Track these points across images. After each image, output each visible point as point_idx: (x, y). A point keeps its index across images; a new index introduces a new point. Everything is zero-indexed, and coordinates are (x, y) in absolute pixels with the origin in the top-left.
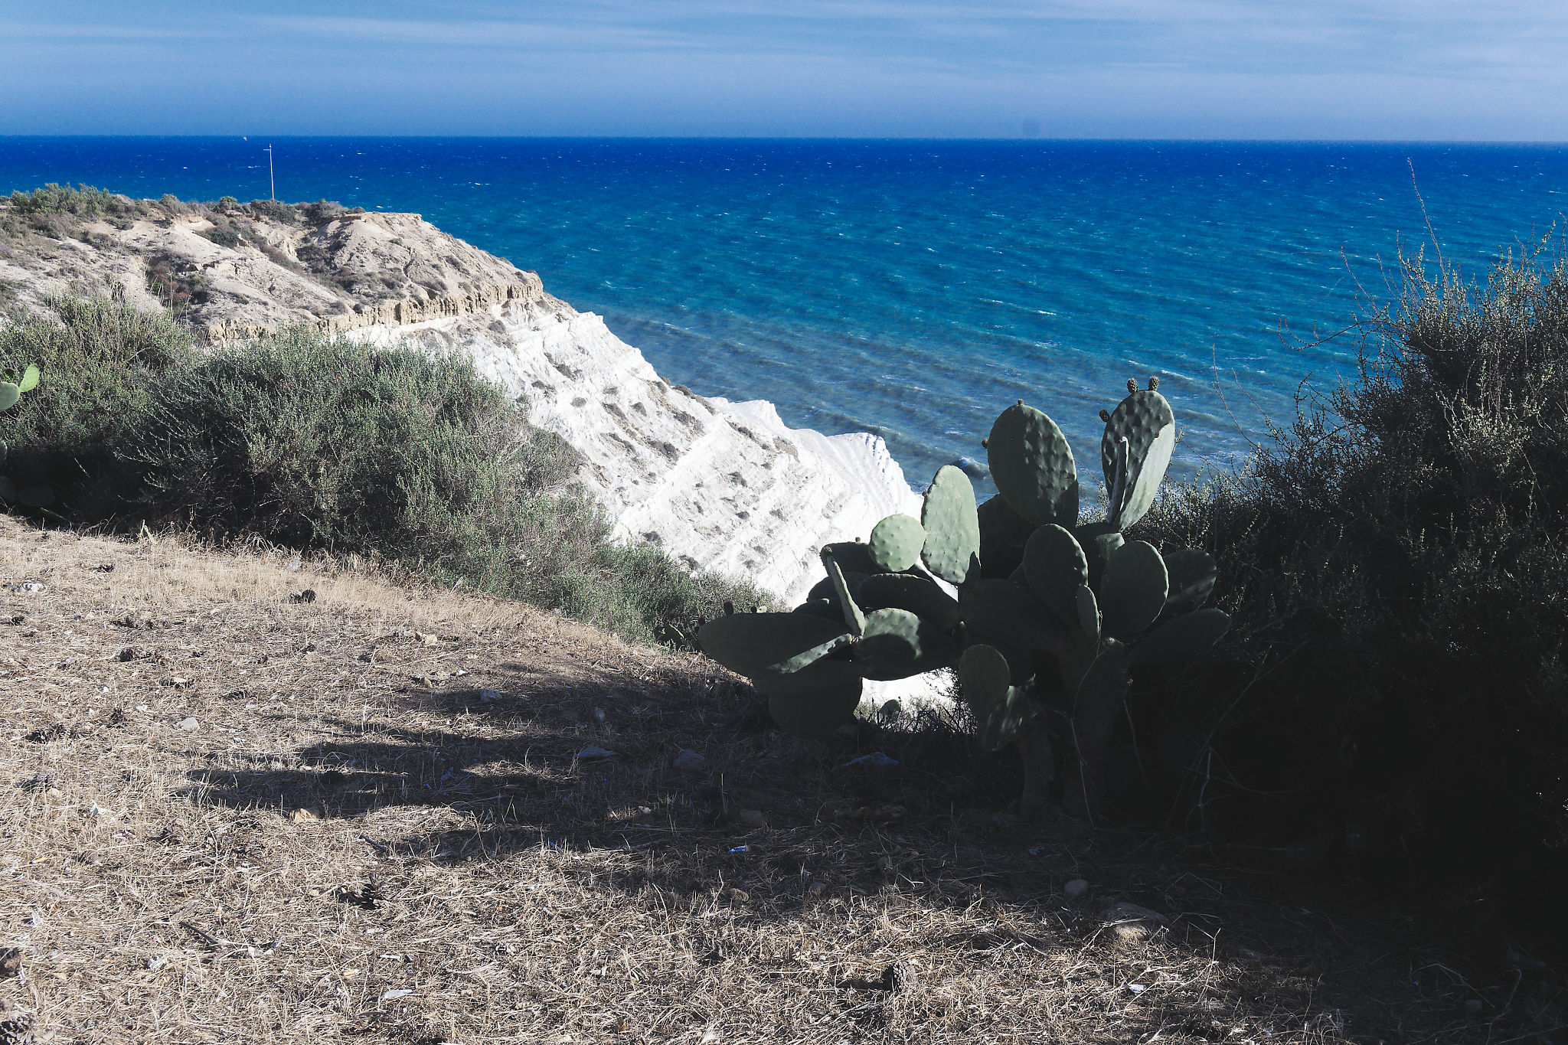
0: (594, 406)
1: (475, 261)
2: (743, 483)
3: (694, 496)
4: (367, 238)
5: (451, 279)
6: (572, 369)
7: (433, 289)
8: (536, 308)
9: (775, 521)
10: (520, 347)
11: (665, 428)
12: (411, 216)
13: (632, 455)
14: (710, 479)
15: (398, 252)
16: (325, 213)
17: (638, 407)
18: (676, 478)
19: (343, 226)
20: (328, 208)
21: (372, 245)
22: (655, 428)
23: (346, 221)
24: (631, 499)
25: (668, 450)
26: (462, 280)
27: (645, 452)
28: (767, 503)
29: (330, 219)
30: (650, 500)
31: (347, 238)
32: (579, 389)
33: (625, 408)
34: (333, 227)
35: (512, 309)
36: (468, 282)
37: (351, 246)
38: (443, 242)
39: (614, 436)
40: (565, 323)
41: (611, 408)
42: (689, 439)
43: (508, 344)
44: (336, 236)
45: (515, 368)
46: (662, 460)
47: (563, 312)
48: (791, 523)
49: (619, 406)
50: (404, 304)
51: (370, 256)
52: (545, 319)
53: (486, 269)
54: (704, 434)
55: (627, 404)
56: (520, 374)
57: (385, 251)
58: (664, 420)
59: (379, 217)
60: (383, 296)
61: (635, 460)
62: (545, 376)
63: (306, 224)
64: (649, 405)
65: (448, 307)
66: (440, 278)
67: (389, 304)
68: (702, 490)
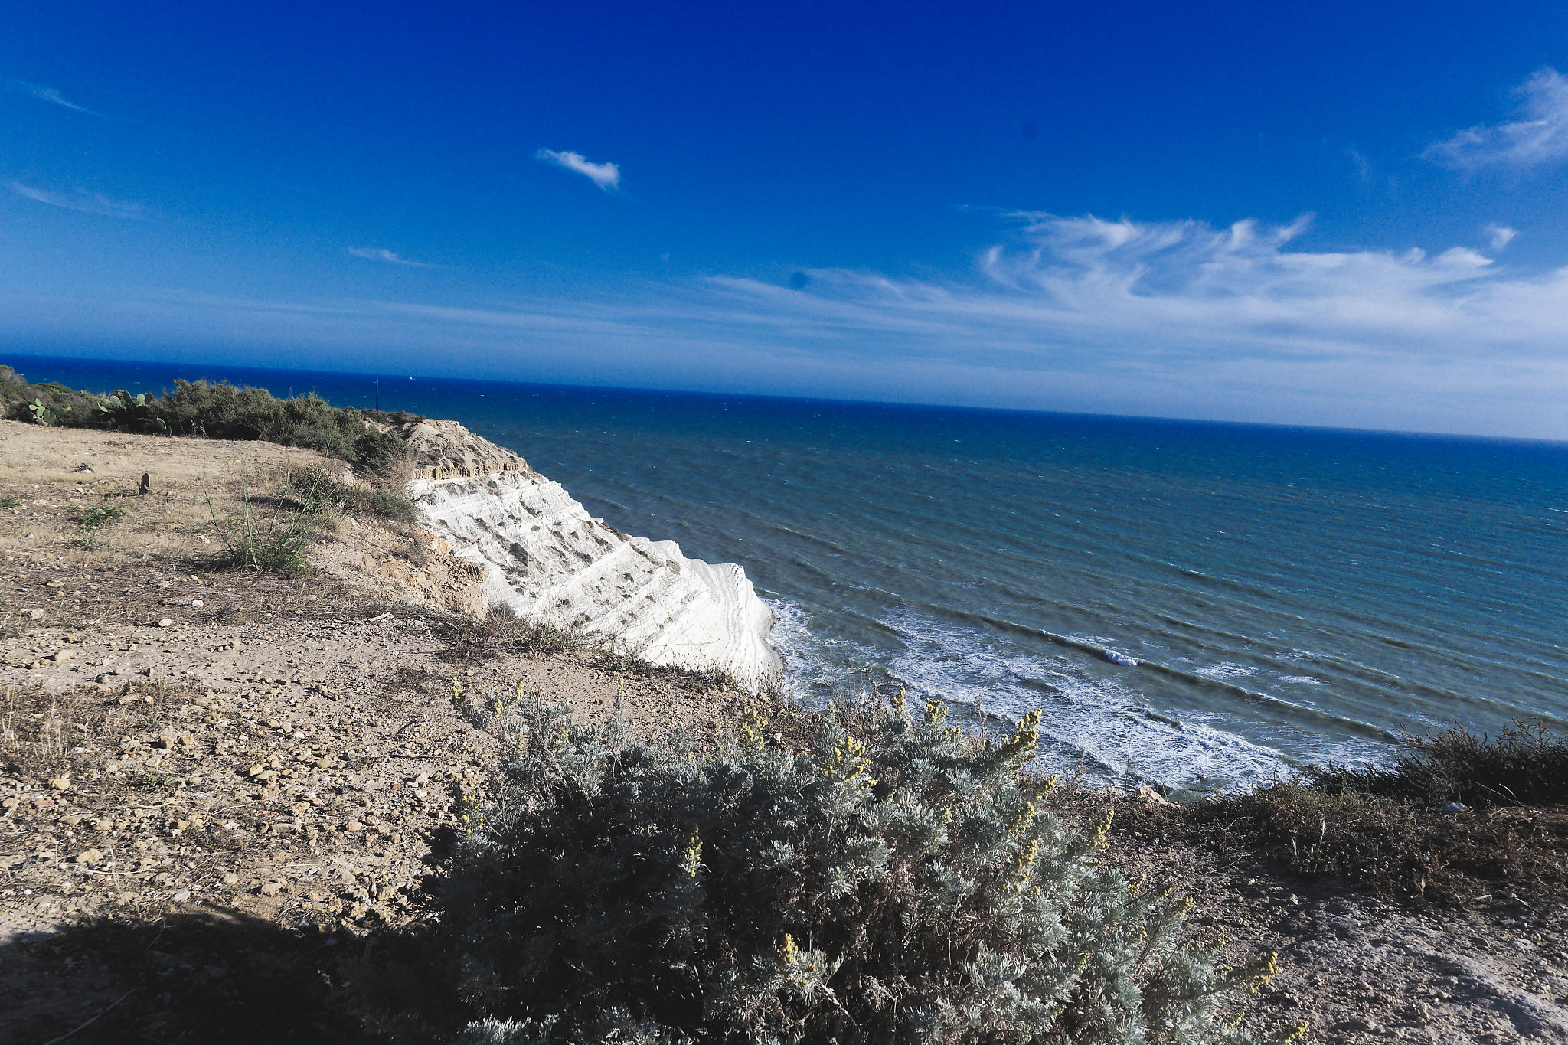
0: (544, 531)
1: (487, 449)
2: (632, 580)
3: (598, 583)
4: (424, 433)
5: (468, 457)
6: (536, 511)
7: (457, 462)
8: (520, 477)
9: (648, 602)
10: (504, 496)
11: (587, 546)
12: (453, 423)
13: (563, 559)
14: (612, 576)
15: (440, 441)
16: (403, 418)
17: (574, 534)
18: (588, 574)
19: (412, 426)
20: (405, 416)
21: (426, 437)
22: (582, 546)
23: (414, 423)
24: (557, 581)
25: (587, 558)
26: (475, 458)
27: (572, 558)
28: (644, 592)
29: (406, 422)
30: (567, 582)
31: (413, 432)
32: (537, 522)
33: (565, 533)
34: (406, 426)
35: (506, 476)
36: (478, 459)
37: (414, 436)
38: (469, 438)
39: (554, 548)
40: (536, 486)
41: (556, 533)
42: (602, 554)
43: (497, 494)
44: (407, 431)
45: (499, 507)
46: (582, 563)
47: (536, 480)
48: (657, 603)
49: (562, 533)
50: (438, 468)
51: (424, 443)
52: (525, 483)
53: (492, 453)
54: (612, 551)
55: (566, 532)
56: (502, 510)
57: (433, 440)
58: (589, 542)
59: (434, 422)
60: (426, 464)
61: (564, 561)
62: (517, 513)
63: (392, 424)
64: (581, 533)
65: (465, 472)
66: (462, 456)
67: (429, 468)
68: (603, 581)
